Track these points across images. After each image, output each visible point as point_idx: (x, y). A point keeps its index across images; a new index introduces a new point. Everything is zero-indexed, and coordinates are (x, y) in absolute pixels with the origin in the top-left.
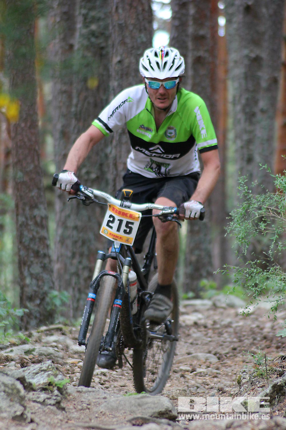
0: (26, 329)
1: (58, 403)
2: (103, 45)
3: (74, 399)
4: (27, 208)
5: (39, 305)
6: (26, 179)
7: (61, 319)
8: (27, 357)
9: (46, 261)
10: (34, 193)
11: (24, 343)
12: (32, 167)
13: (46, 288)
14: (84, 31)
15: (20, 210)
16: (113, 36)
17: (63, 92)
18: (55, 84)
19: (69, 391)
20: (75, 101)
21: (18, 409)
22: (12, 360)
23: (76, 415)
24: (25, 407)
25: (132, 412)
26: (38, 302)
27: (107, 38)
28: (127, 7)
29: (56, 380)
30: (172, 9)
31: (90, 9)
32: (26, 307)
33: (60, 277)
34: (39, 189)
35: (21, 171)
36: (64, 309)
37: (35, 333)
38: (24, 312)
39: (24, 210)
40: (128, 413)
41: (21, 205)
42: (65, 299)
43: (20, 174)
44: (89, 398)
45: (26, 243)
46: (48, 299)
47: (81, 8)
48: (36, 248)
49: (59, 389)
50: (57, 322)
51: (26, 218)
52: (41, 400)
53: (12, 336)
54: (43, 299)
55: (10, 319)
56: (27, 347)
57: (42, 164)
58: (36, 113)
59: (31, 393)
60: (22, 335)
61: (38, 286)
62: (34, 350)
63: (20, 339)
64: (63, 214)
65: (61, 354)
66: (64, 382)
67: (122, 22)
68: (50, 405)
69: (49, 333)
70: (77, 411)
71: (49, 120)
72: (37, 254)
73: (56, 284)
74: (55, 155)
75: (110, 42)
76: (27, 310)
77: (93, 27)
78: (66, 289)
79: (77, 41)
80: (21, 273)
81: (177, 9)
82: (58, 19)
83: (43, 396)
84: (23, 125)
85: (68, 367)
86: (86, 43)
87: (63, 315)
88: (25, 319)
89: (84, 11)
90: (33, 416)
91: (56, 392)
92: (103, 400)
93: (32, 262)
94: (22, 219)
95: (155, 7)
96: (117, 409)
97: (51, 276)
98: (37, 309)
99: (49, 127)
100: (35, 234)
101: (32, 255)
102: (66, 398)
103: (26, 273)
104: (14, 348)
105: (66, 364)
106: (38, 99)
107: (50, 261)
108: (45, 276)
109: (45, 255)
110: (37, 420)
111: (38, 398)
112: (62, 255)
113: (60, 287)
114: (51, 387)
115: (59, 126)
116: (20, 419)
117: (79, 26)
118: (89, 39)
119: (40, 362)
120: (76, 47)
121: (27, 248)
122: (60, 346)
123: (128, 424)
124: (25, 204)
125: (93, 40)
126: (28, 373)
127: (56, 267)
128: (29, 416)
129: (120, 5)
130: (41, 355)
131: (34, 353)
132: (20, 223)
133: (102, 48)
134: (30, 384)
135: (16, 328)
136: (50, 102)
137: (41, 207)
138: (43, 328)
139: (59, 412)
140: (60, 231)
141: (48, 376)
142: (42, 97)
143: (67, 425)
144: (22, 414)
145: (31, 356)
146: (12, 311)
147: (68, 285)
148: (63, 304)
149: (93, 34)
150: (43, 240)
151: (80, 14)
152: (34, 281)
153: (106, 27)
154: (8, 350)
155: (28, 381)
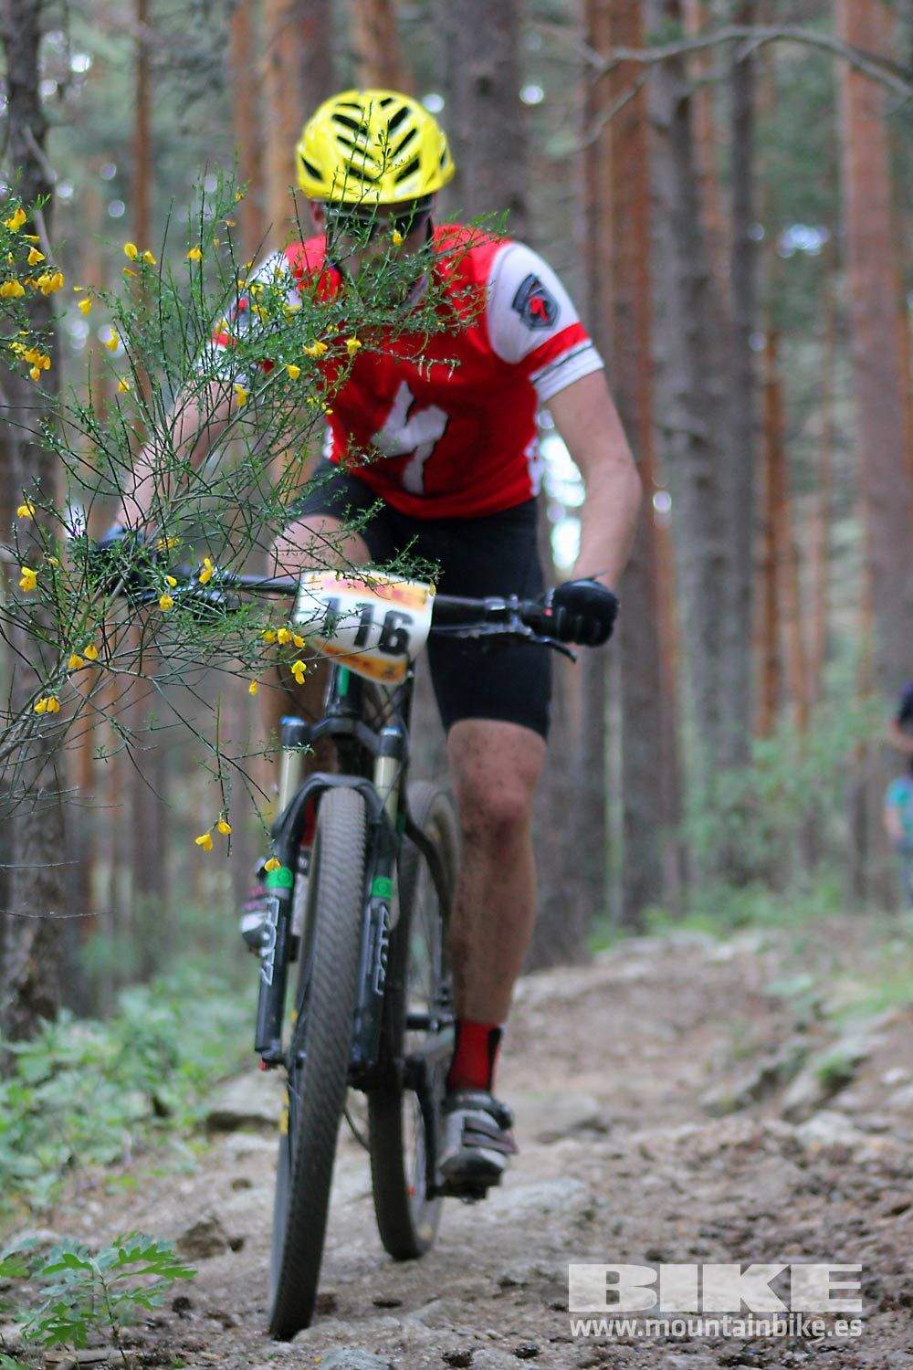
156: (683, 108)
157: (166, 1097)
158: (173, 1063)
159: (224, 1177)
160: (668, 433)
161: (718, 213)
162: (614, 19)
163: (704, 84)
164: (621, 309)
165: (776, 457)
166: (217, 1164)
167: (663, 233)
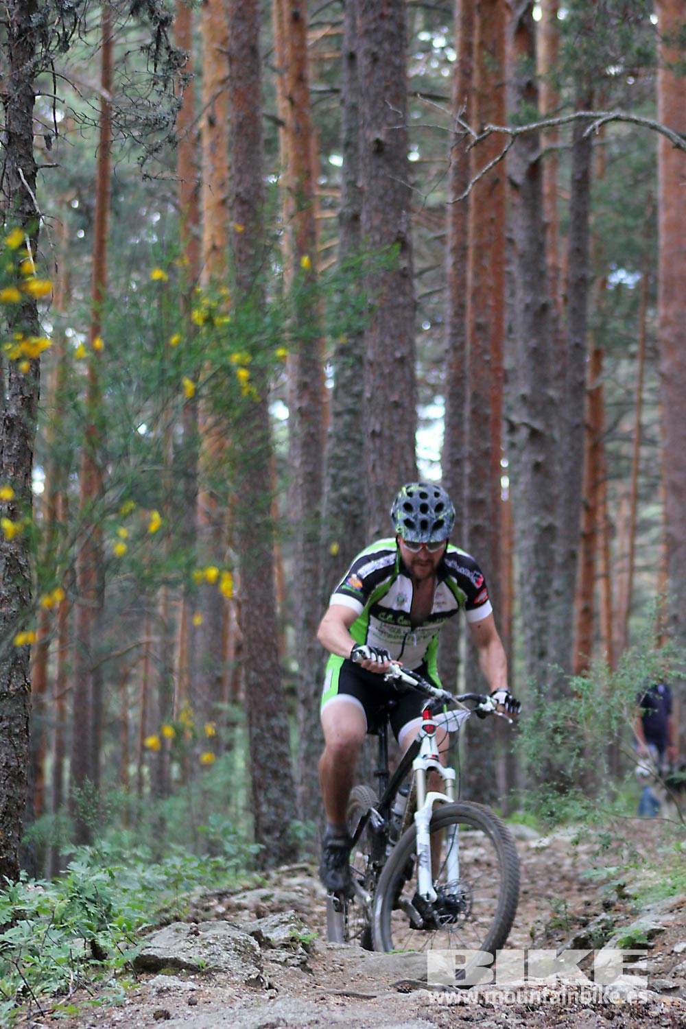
0: (263, 869)
1: (304, 963)
2: (358, 512)
3: (324, 958)
4: (263, 717)
5: (278, 839)
6: (261, 680)
7: (307, 856)
8: (264, 905)
9: (287, 783)
10: (272, 698)
11: (260, 886)
12: (268, 665)
13: (287, 818)
14: (333, 495)
15: (254, 720)
16: (369, 501)
17: (306, 571)
18: (297, 561)
19: (317, 948)
20: (322, 582)
21: (254, 972)
22: (246, 908)
23: (326, 978)
24: (261, 969)
25: (396, 974)
26: (277, 834)
27: (362, 504)
28: (387, 465)
29: (300, 935)
30: (442, 468)
31: (340, 469)
32: (262, 842)
33: (305, 803)
34: (277, 692)
35: (255, 670)
36: (310, 843)
37: (273, 874)
38: (261, 849)
39: (258, 719)
40: (392, 975)
41: (255, 714)
42: (310, 831)
43: (253, 674)
44: (343, 957)
45: (262, 761)
46: (289, 831)
47: (329, 466)
48: (274, 766)
49: (304, 946)
50: (301, 860)
51: (262, 730)
52: (282, 959)
53: (246, 879)
54: (283, 832)
55: (243, 856)
56: (264, 892)
57: (281, 660)
58: (272, 598)
59: (269, 951)
60: (257, 876)
61: (277, 815)
62: (272, 896)
63: (255, 882)
64: (309, 724)
65: (307, 900)
66: (310, 937)
67: (380, 484)
68: (293, 965)
69: (292, 873)
70: (327, 974)
71: (289, 606)
72: (275, 774)
73: (301, 811)
74: (298, 650)
75: (365, 509)
76: (263, 846)
77: (345, 490)
78: (312, 818)
79: (324, 507)
80: (256, 798)
81: (449, 466)
82: (301, 481)
83: (284, 954)
84: (257, 613)
85: (316, 917)
86: (335, 510)
87: (309, 850)
88: (262, 857)
89: (333, 471)
90: (271, 980)
91: (301, 950)
92: (360, 960)
93: (269, 784)
94: (256, 731)
95: (421, 465)
96: (378, 971)
97: (293, 802)
98: (276, 843)
99: (290, 615)
100: (273, 749)
101: (270, 775)
102: (313, 957)
103: (262, 799)
104: (248, 894)
105: (312, 913)
106: (276, 580)
107: (293, 783)
108: (286, 802)
109: (286, 776)
110: (277, 985)
111: (278, 957)
112: (307, 775)
113: (305, 815)
114: (294, 943)
115: (302, 614)
116: (255, 983)
117: (326, 488)
118: (339, 506)
119: (280, 910)
120: (324, 515)
121: (263, 768)
122: (306, 890)
123: (392, 990)
124: (260, 712)
125: (344, 506)
126: (264, 925)
127: (300, 790)
128: (267, 979)
129: (378, 463)
130: (281, 901)
131: (273, 899)
132: (254, 735)
133: (356, 516)
134: (268, 939)
135: (251, 867)
136: (291, 584)
137: (281, 715)
138: (284, 868)
139: (304, 974)
140: (304, 746)
141: (291, 929)
142: (281, 576)
143: (315, 991)
144: (258, 977)
145: (269, 903)
146: (244, 847)
147: (314, 813)
148: (308, 837)
149: (344, 498)
150: (283, 757)
151: (328, 474)
152: (273, 809)
153: (360, 490)
154: (241, 895)
155: (264, 935)
156: (534, 171)
157: (101, 943)
158: (108, 914)
159: (147, 1009)
160: (513, 428)
161: (559, 255)
162: (482, 98)
163: (550, 151)
164: (479, 327)
165: (596, 448)
166: (142, 997)
167: (514, 268)
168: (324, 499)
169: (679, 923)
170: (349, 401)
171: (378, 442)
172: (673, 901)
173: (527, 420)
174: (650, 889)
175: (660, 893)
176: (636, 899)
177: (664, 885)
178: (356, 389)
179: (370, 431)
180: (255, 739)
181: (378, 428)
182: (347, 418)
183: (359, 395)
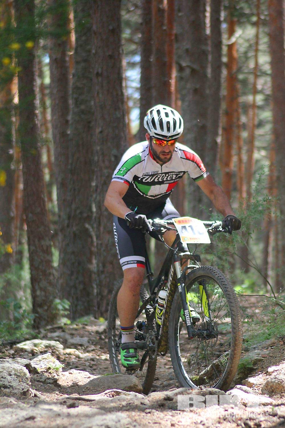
0: (37, 328)
2: (90, 120)
4: (36, 240)
5: (46, 311)
6: (35, 218)
8: (36, 349)
9: (51, 278)
10: (41, 229)
11: (34, 338)
12: (39, 210)
13: (51, 298)
14: (76, 110)
15: (32, 242)
16: (96, 113)
17: (61, 154)
20: (70, 161)
22: (26, 351)
24: (30, 386)
26: (46, 308)
27: (92, 115)
28: (106, 93)
29: (54, 365)
30: (140, 92)
31: (80, 94)
32: (37, 313)
35: (31, 213)
37: (42, 331)
38: (36, 316)
39: (34, 241)
41: (32, 238)
42: (65, 306)
44: (78, 378)
45: (37, 266)
46: (53, 306)
48: (43, 268)
51: (36, 247)
52: (43, 380)
54: (49, 307)
56: (36, 341)
59: (36, 375)
60: (33, 332)
61: (46, 296)
63: (32, 335)
64: (64, 244)
67: (102, 103)
68: (50, 383)
70: (69, 388)
72: (44, 273)
75: (94, 118)
77: (83, 107)
78: (67, 298)
79: (71, 118)
81: (144, 92)
82: (57, 102)
83: (44, 377)
86: (77, 118)
88: (37, 321)
89: (75, 96)
90: (36, 392)
91: (54, 374)
92: (88, 379)
93: (41, 279)
96: (98, 386)
97: (55, 289)
98: (45, 313)
100: (42, 258)
101: (41, 274)
102: (61, 378)
103: (37, 287)
104: (27, 342)
108: (51, 289)
109: (50, 274)
110: (39, 395)
111: (41, 378)
112: (64, 273)
113: (62, 296)
114: (50, 370)
115: (59, 179)
117: (71, 106)
118: (80, 116)
119: (45, 352)
120: (70, 122)
121: (37, 269)
124: (35, 237)
125: (83, 116)
126: (33, 361)
128: (34, 391)
129: (100, 91)
131: (42, 346)
132: (32, 250)
134: (35, 369)
138: (49, 327)
139: (56, 388)
141: (48, 362)
144: (28, 390)
145: (40, 348)
147: (68, 295)
149: (82, 112)
150: (48, 262)
152: (43, 293)
153: (90, 107)
154: (23, 343)
155: (33, 366)
160: (181, 68)
168: (71, 113)
169: (271, 355)
170: (84, 54)
171: (100, 79)
172: (269, 342)
173: (189, 64)
174: (256, 336)
175: (261, 338)
176: (247, 341)
177: (264, 334)
178: (88, 47)
179: (95, 72)
180: (32, 253)
181: (100, 71)
182: (83, 64)
183: (89, 51)
